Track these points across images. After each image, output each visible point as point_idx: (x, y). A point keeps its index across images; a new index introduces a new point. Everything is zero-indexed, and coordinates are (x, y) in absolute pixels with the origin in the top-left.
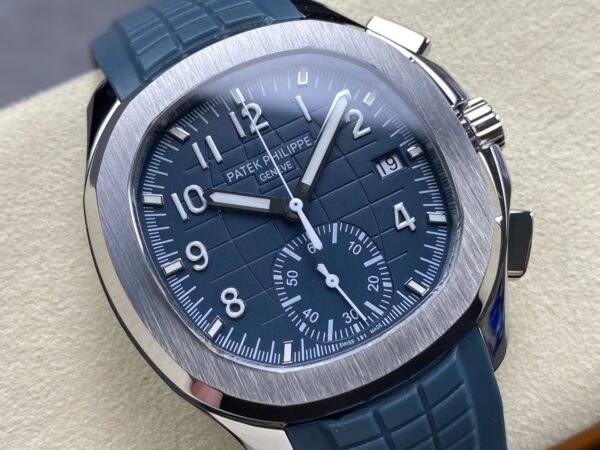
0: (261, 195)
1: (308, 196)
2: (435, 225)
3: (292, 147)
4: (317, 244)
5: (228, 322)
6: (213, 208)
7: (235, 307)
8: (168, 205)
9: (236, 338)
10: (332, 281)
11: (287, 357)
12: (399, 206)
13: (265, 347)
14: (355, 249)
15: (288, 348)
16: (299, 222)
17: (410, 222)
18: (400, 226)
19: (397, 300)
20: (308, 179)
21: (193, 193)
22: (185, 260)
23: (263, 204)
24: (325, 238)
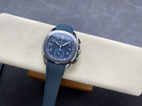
0: (59, 44)
1: (62, 47)
2: (69, 56)
3: (64, 42)
4: (60, 50)
5: (49, 51)
6: (55, 42)
7: (51, 50)
8: (52, 39)
9: (49, 52)
10: (59, 54)
11: (51, 56)
12: (68, 52)
13: (51, 54)
14: (62, 53)
15: (52, 56)
16: (60, 48)
17: (68, 54)
18: (67, 54)
19: (62, 59)
20: (63, 45)
21: (55, 40)
22: (50, 44)
23: (59, 45)
24: (61, 50)
